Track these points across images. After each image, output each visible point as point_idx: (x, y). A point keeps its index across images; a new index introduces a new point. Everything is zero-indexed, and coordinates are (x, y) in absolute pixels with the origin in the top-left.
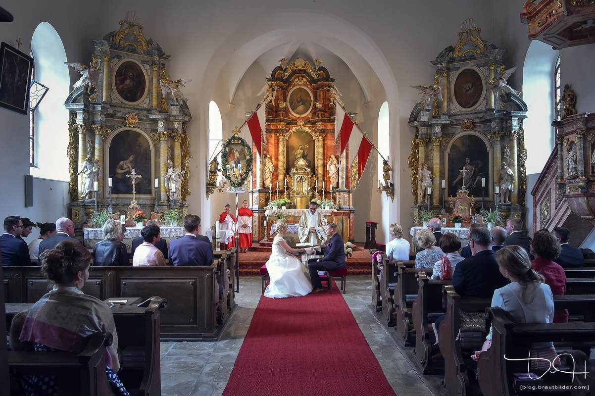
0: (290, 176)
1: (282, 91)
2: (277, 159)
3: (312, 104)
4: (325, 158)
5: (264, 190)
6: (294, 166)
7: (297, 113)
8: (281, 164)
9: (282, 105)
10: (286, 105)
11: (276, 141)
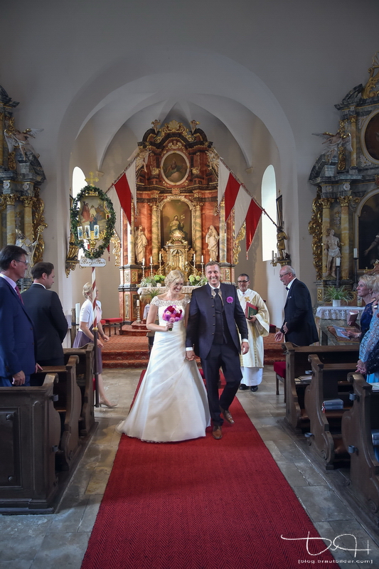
0: (165, 249)
1: (155, 157)
2: (150, 232)
3: (188, 170)
4: (203, 229)
5: (136, 265)
6: (169, 239)
7: (172, 181)
8: (154, 236)
9: (155, 172)
10: (160, 171)
11: (149, 212)
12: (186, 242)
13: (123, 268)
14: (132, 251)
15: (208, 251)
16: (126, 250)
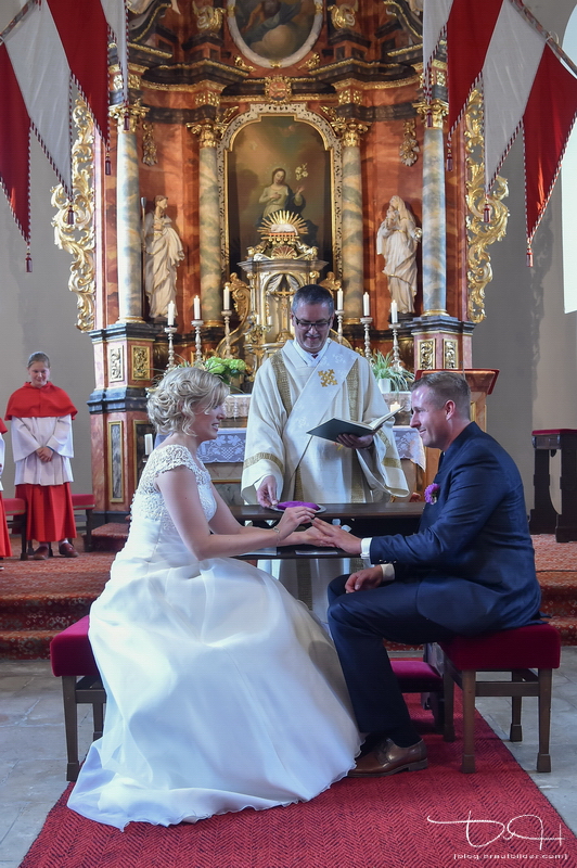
0: (241, 275)
2: (195, 218)
3: (318, 19)
4: (369, 209)
5: (146, 326)
6: (255, 241)
7: (265, 54)
8: (207, 233)
9: (210, 20)
10: (224, 19)
11: (190, 153)
12: (312, 251)
13: (105, 335)
14: (132, 279)
15: (386, 281)
16: (112, 276)
